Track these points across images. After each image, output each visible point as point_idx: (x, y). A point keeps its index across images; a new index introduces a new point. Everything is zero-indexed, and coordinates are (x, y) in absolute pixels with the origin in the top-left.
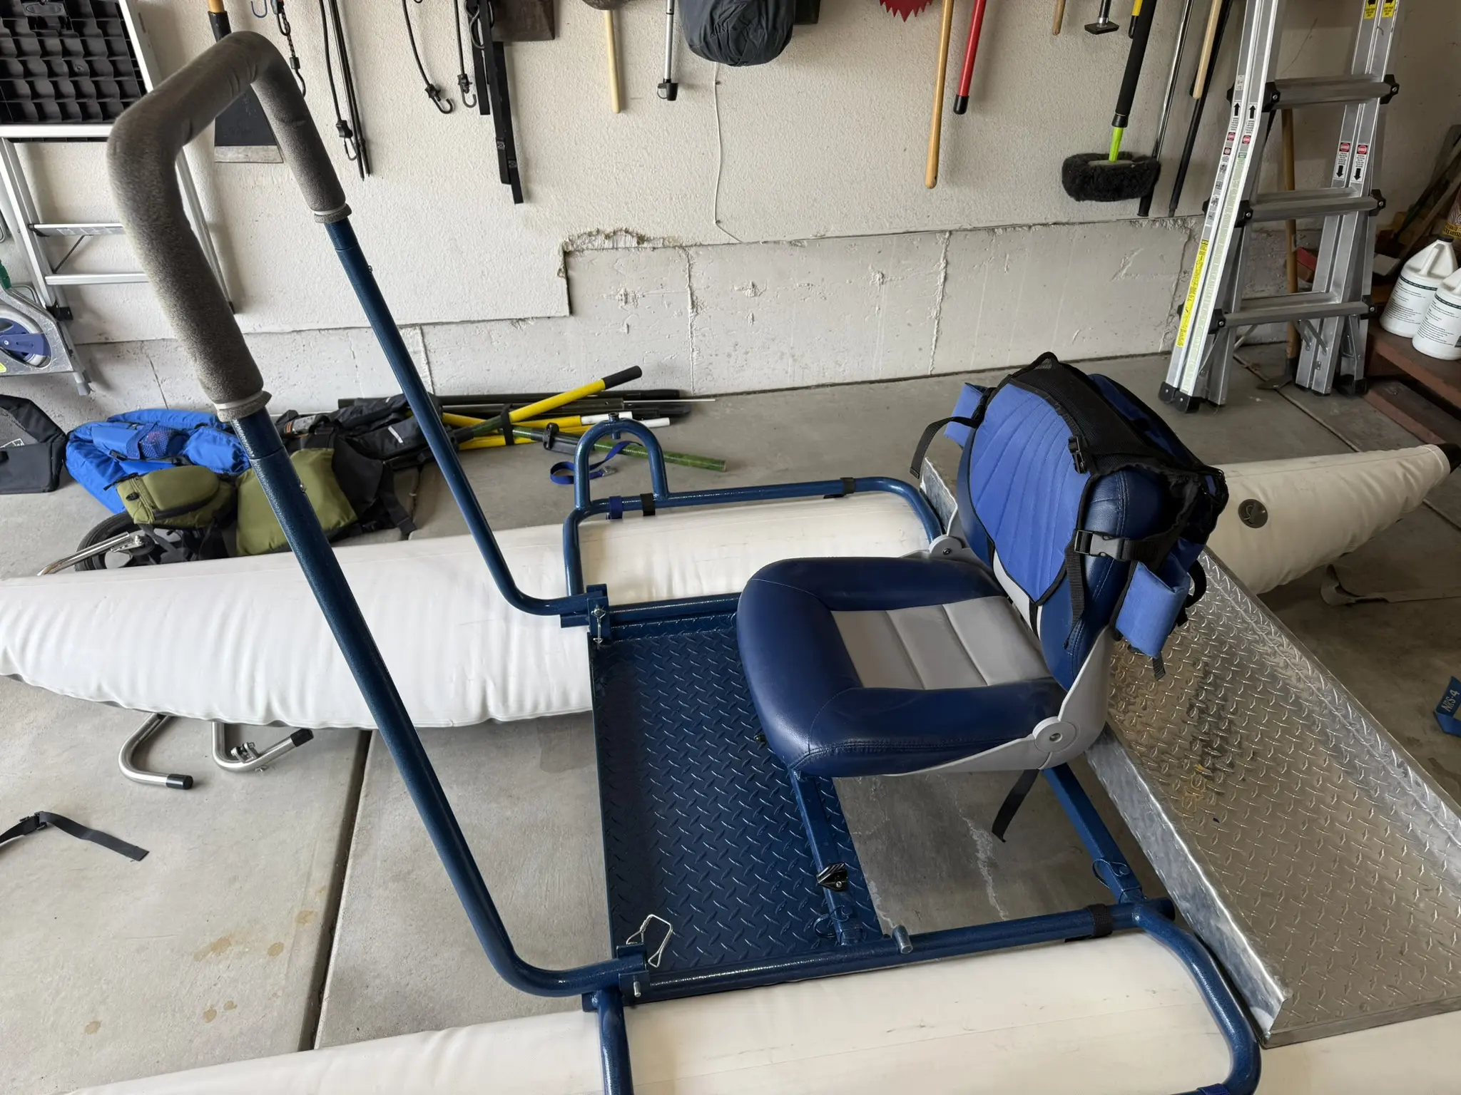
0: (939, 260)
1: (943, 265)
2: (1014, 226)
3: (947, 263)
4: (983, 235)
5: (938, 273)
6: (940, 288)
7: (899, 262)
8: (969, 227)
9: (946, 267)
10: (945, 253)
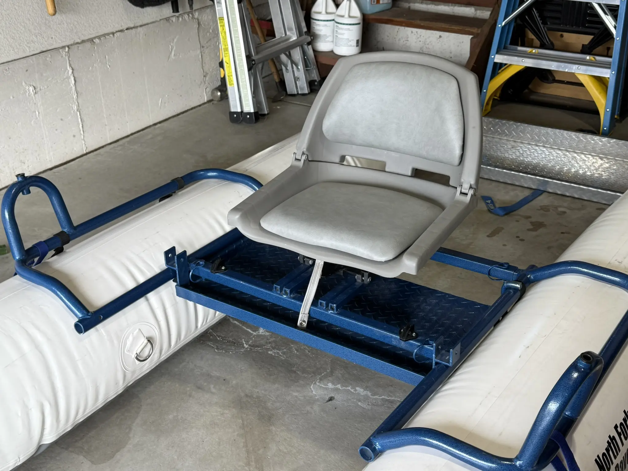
0: (67, 69)
1: (71, 71)
2: (104, 35)
3: (73, 69)
4: (88, 45)
5: (69, 78)
6: (74, 88)
7: (42, 75)
8: (79, 41)
9: (73, 72)
10: (69, 63)
